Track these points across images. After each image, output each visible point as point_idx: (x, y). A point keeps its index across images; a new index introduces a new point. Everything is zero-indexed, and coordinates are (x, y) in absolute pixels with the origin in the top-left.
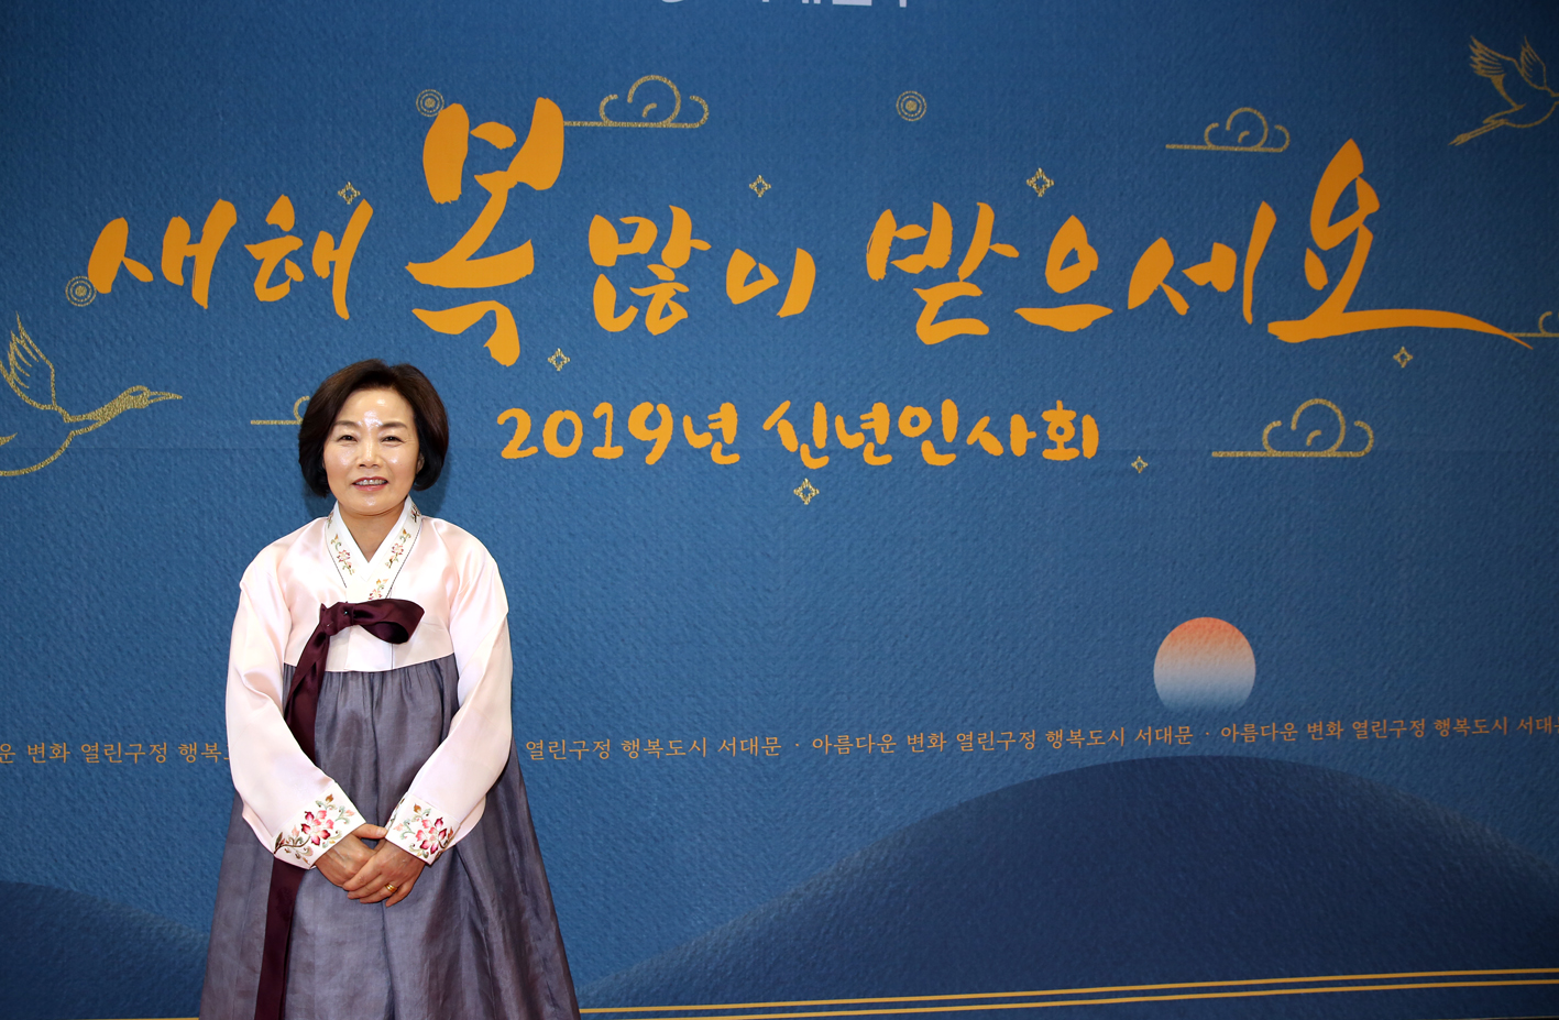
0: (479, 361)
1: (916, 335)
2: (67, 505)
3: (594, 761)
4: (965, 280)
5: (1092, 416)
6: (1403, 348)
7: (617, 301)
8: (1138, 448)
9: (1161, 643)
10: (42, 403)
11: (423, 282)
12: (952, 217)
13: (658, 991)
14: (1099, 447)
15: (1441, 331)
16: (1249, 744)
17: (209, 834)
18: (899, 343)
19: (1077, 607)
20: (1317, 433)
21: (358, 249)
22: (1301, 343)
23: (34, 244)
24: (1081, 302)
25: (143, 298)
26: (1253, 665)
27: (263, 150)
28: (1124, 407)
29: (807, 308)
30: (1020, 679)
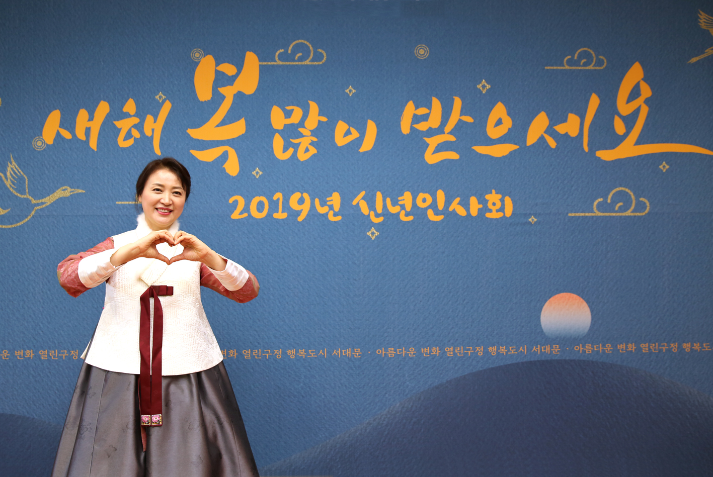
0: (221, 174)
1: (424, 159)
2: (33, 241)
3: (274, 359)
4: (448, 133)
5: (510, 197)
6: (664, 163)
7: (284, 145)
9: (544, 305)
10: (22, 195)
11: (194, 138)
12: (441, 104)
13: (304, 468)
14: (513, 211)
15: (684, 154)
16: (588, 354)
19: (503, 288)
20: (621, 204)
21: (165, 122)
22: (612, 161)
23: (18, 122)
24: (504, 143)
25: (67, 147)
26: (590, 316)
27: (121, 78)
28: (525, 193)
29: (373, 147)
30: (475, 322)
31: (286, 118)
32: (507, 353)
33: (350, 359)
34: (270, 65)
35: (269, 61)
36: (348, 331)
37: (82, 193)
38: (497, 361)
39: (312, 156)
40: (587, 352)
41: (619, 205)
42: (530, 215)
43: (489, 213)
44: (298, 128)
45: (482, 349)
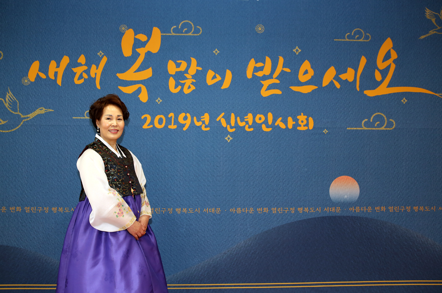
0: (137, 101)
1: (261, 94)
2: (22, 140)
3: (167, 214)
4: (275, 78)
5: (312, 117)
6: (404, 98)
7: (175, 84)
8: (325, 127)
9: (331, 183)
10: (15, 112)
11: (121, 79)
12: (271, 60)
13: (185, 280)
14: (314, 126)
15: (416, 93)
17: (60, 233)
18: (256, 96)
19: (307, 172)
20: (378, 123)
21: (103, 69)
22: (374, 97)
23: (14, 68)
24: (309, 85)
25: (43, 83)
26: (359, 190)
27: (77, 42)
28: (321, 115)
29: (229, 86)
30: (290, 193)
31: (177, 67)
32: (309, 211)
33: (214, 215)
34: (168, 35)
35: (167, 33)
36: (213, 197)
37: (52, 112)
38: (303, 216)
39: (192, 91)
40: (357, 212)
41: (377, 123)
42: (324, 129)
43: (299, 127)
44: (184, 74)
45: (294, 209)
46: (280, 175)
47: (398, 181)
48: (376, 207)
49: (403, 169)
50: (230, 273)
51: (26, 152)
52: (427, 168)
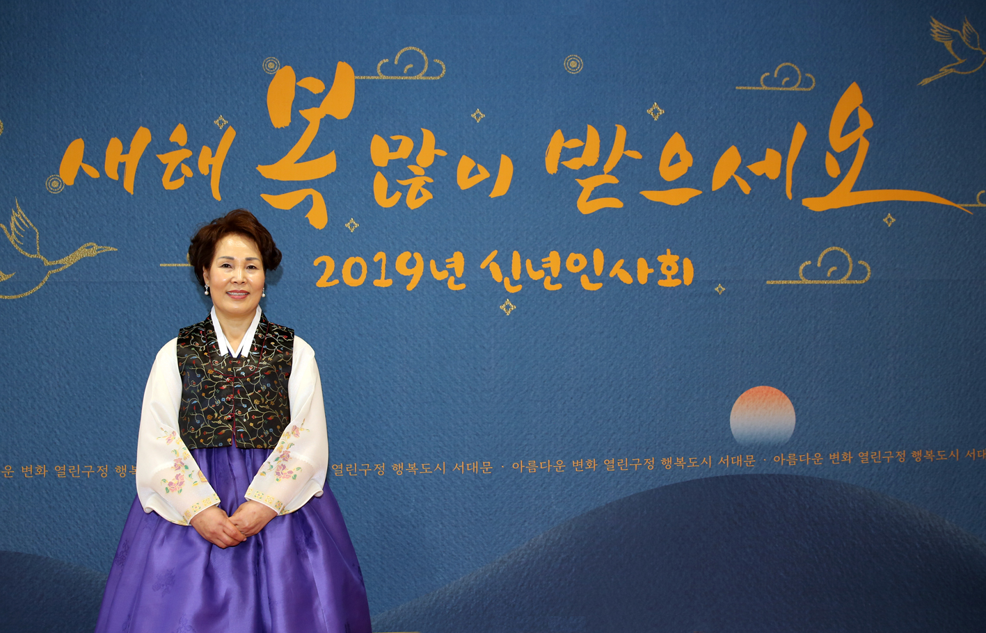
0: (302, 226)
1: (577, 208)
2: (46, 317)
3: (374, 476)
4: (608, 173)
5: (689, 258)
6: (889, 214)
7: (388, 188)
8: (719, 279)
9: (734, 402)
10: (31, 254)
11: (267, 177)
12: (599, 134)
14: (694, 278)
15: (914, 203)
16: (792, 466)
18: (566, 213)
19: (680, 379)
20: (834, 268)
21: (226, 156)
22: (823, 212)
23: (27, 155)
24: (682, 187)
25: (93, 188)
26: (794, 416)
27: (168, 96)
28: (709, 253)
29: (508, 191)
30: (644, 426)
31: (391, 151)
32: (685, 466)
33: (477, 476)
34: (369, 80)
35: (368, 75)
36: (474, 438)
38: (672, 476)
39: (426, 203)
40: (790, 464)
41: (832, 269)
42: (716, 283)
43: (662, 280)
44: (407, 164)
45: (653, 461)
46: (621, 385)
47: (879, 397)
48: (832, 454)
49: (888, 368)
50: (514, 606)
51: (55, 342)
52: (939, 366)
